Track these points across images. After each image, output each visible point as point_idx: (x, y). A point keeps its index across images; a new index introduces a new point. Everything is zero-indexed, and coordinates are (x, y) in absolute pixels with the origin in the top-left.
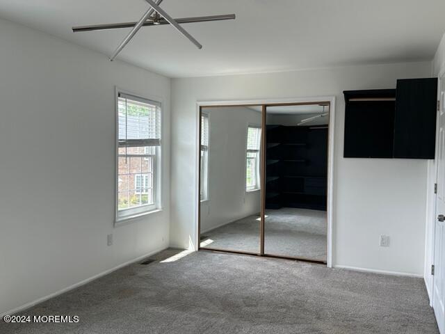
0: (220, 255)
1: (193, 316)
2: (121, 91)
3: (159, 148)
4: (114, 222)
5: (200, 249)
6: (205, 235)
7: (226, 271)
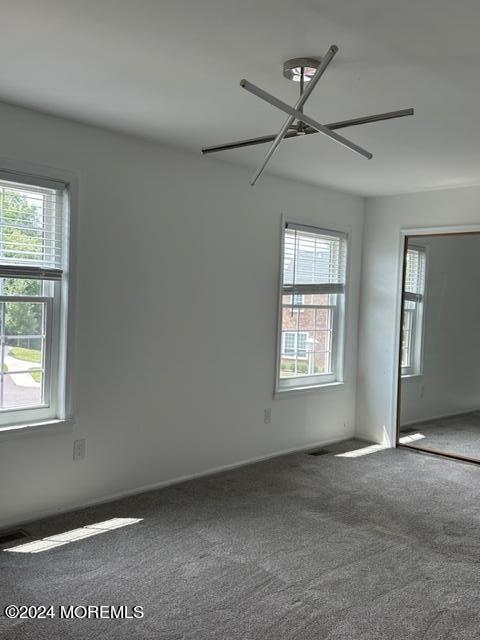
0: (427, 458)
1: (362, 533)
2: (288, 220)
3: (343, 296)
4: (274, 393)
5: (398, 445)
6: (414, 428)
7: (428, 480)
